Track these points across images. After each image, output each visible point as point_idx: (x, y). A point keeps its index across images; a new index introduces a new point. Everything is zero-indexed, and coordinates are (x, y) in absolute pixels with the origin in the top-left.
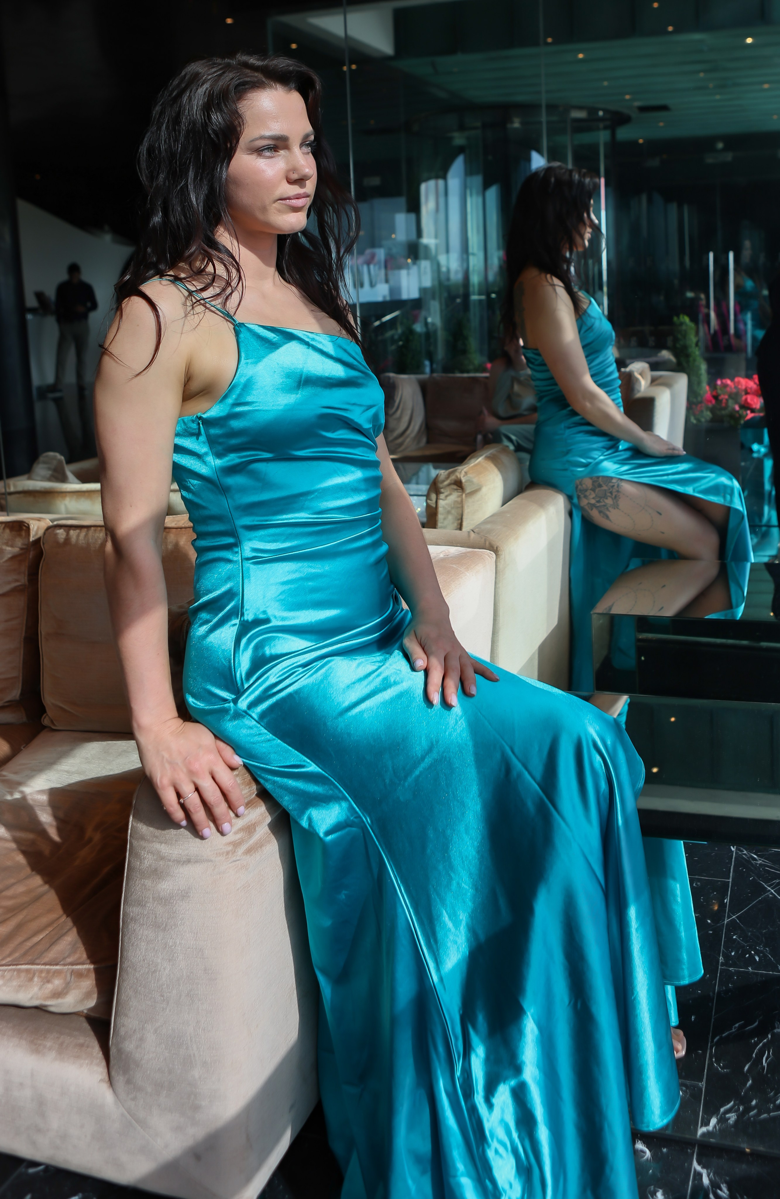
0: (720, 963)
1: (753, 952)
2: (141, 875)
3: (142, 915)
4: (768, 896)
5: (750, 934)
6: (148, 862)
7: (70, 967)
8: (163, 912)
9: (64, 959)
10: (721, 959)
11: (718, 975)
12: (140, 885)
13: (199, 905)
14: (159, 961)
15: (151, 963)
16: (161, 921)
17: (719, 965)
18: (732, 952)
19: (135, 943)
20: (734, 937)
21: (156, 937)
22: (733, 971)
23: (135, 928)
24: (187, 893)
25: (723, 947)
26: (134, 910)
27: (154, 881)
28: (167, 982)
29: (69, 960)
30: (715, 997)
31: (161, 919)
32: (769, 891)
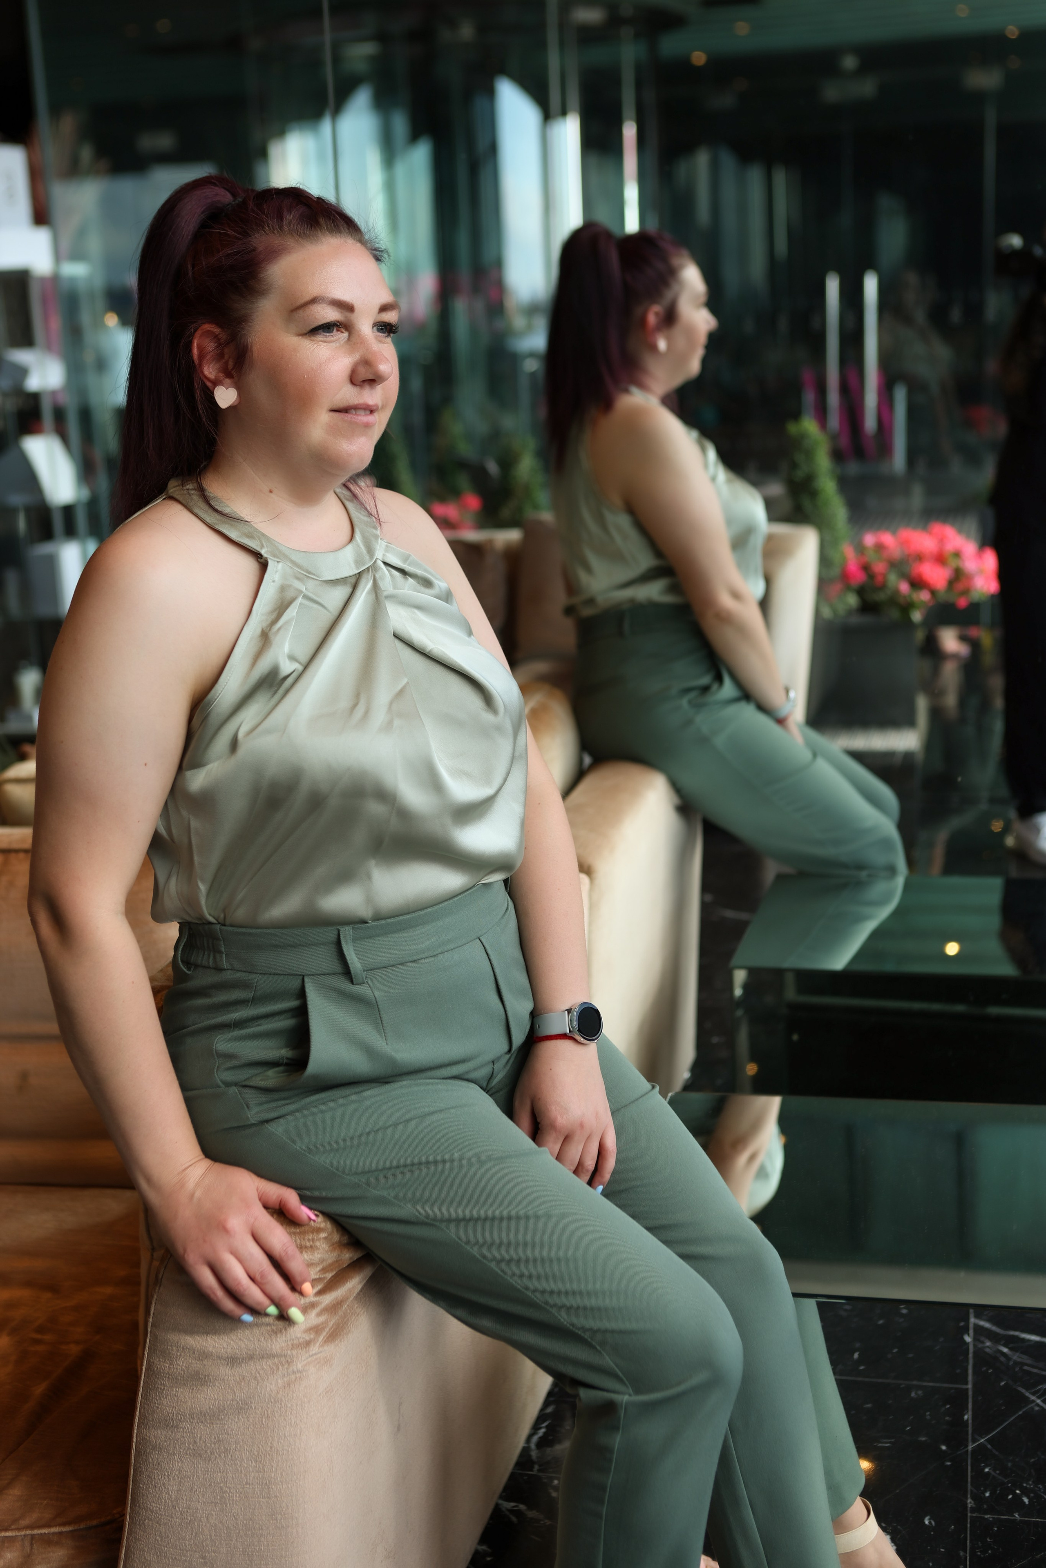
0: (969, 1509)
1: (1018, 1492)
2: (172, 1382)
3: (172, 1441)
4: (1032, 1408)
5: (1010, 1464)
6: (183, 1362)
7: (28, 1532)
8: (207, 1434)
9: (15, 1521)
10: (970, 1502)
11: (969, 1525)
12: (169, 1397)
13: (264, 1419)
14: (199, 1506)
15: (185, 1510)
16: (203, 1447)
17: (967, 1511)
18: (986, 1492)
19: (158, 1483)
20: (987, 1470)
21: (194, 1472)
22: (991, 1519)
23: (159, 1460)
24: (247, 1404)
25: (972, 1485)
26: (158, 1435)
27: (193, 1389)
28: (211, 1536)
29: (24, 1523)
30: (968, 1558)
31: (203, 1445)
32: (1033, 1401)
